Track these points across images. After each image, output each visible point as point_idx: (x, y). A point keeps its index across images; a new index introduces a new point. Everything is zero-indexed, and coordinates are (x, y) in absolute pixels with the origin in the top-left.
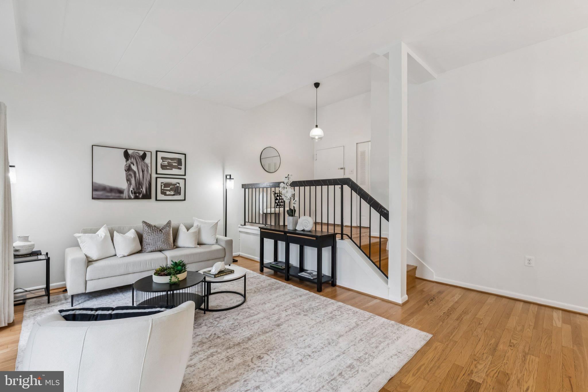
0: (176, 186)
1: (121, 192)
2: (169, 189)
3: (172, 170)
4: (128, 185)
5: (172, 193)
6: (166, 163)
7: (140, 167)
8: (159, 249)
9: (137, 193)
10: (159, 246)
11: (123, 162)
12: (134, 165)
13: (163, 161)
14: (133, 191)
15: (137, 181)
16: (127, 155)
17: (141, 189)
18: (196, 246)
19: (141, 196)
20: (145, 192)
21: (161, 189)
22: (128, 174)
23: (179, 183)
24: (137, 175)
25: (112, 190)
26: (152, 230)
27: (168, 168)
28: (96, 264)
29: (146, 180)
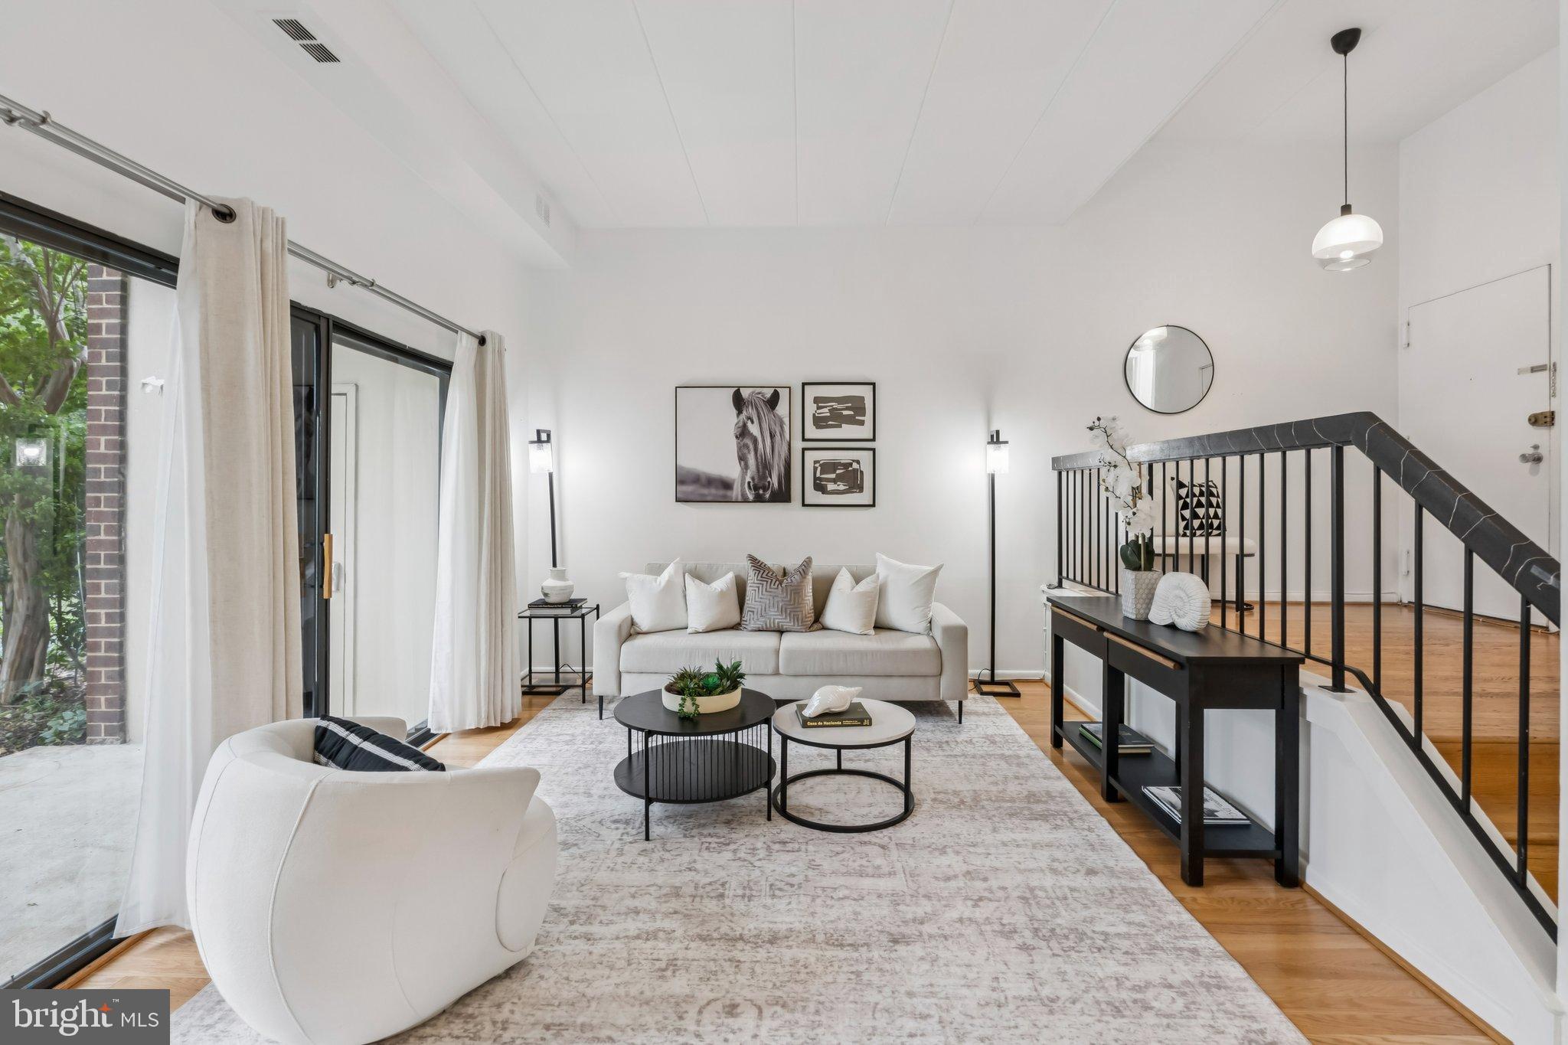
0: (850, 469)
1: (727, 485)
2: (833, 476)
3: (841, 427)
4: (742, 469)
5: (842, 487)
6: (825, 412)
7: (765, 426)
8: (774, 626)
9: (760, 488)
10: (774, 619)
11: (730, 419)
12: (752, 422)
13: (819, 408)
14: (751, 484)
15: (760, 461)
16: (739, 402)
17: (769, 479)
18: (865, 632)
19: (767, 496)
20: (776, 485)
21: (815, 479)
22: (742, 443)
23: (858, 462)
24: (760, 446)
25: (711, 482)
26: (761, 577)
27: (830, 423)
28: (639, 642)
29: (780, 455)
